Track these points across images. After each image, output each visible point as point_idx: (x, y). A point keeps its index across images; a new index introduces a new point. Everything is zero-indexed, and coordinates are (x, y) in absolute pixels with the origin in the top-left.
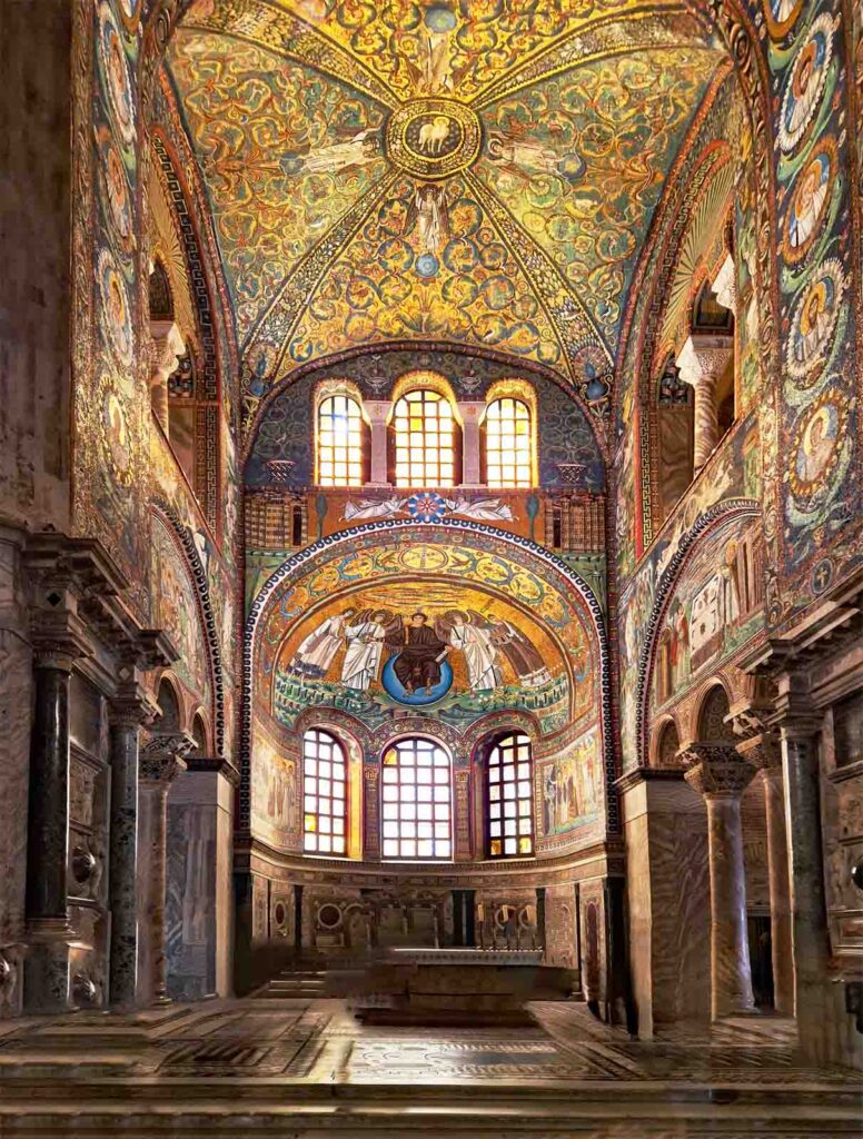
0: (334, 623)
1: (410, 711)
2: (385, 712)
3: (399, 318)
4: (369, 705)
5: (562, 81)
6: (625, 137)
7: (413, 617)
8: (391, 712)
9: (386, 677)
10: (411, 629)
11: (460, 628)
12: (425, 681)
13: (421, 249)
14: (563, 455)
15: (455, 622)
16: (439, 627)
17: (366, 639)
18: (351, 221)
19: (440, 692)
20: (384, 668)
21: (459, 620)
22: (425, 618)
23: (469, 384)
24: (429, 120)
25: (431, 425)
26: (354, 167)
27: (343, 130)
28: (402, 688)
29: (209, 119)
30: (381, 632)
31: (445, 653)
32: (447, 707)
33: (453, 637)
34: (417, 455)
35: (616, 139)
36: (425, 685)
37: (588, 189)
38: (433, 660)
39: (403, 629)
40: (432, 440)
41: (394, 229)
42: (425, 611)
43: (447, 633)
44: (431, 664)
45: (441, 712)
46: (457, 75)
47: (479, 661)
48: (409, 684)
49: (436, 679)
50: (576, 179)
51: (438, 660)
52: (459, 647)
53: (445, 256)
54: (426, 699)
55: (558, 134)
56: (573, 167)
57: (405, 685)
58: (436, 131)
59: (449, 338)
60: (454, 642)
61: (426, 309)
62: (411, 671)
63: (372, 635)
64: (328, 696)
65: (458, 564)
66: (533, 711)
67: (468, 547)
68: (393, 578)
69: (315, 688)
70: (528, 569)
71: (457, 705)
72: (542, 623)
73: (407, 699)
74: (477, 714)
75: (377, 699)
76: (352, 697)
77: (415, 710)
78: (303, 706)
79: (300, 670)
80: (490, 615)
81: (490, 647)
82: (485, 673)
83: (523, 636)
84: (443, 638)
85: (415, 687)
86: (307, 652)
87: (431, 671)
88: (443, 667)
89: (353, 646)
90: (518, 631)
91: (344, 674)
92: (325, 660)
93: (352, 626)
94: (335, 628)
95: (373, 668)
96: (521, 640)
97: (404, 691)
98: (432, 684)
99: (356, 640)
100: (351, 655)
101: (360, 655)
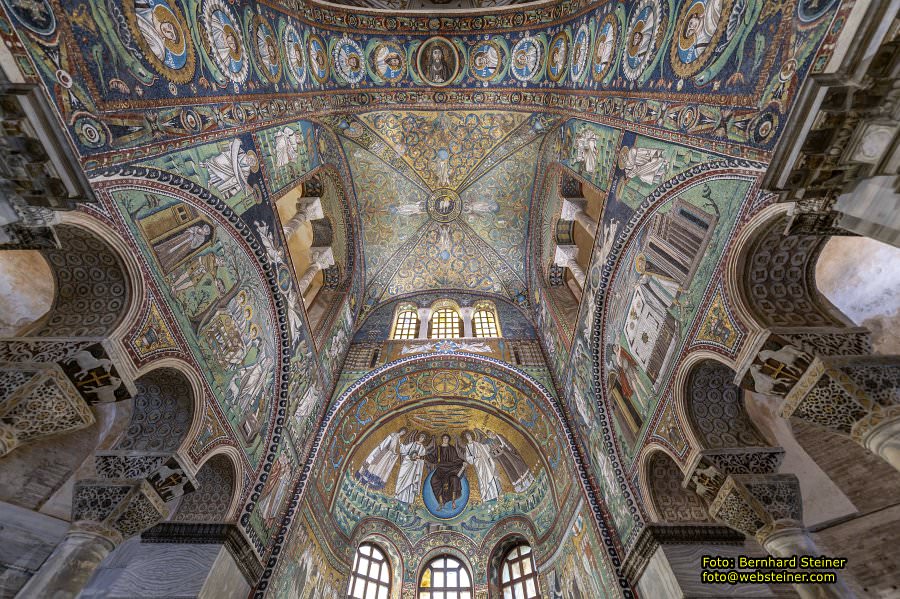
0: (393, 439)
1: (441, 526)
2: (424, 525)
3: (435, 279)
4: (412, 519)
5: (486, 176)
6: (511, 193)
7: (442, 438)
8: (428, 526)
9: (425, 491)
10: (441, 447)
11: (471, 446)
12: (451, 496)
13: (442, 249)
14: (512, 324)
15: (467, 441)
17: (413, 455)
18: (415, 238)
19: (461, 505)
20: (424, 483)
21: (469, 438)
22: (450, 438)
23: (465, 302)
24: (443, 199)
25: (449, 320)
26: (416, 214)
27: (412, 199)
28: (436, 502)
29: (364, 190)
30: (423, 452)
31: (463, 468)
32: (467, 520)
33: (467, 454)
34: (442, 331)
35: (508, 195)
36: (450, 499)
37: (502, 216)
38: (455, 475)
40: (449, 325)
41: (432, 241)
43: (464, 451)
44: (454, 480)
45: (463, 524)
46: (450, 178)
47: (485, 474)
48: (441, 498)
49: (459, 494)
50: (496, 212)
51: (459, 475)
52: (471, 463)
53: (452, 251)
54: (452, 512)
55: (487, 196)
56: (495, 208)
57: (438, 500)
58: (445, 204)
59: (456, 287)
60: (469, 458)
61: (446, 274)
62: (442, 486)
63: (417, 452)
64: (384, 507)
65: (465, 386)
66: (527, 514)
67: (469, 371)
68: (429, 401)
69: (375, 498)
70: (505, 382)
71: (474, 517)
72: (520, 427)
73: (439, 513)
74: (488, 525)
75: (419, 513)
76: (401, 510)
77: (445, 524)
78: (363, 514)
79: (366, 479)
80: (488, 431)
81: (491, 460)
82: (490, 484)
83: (510, 445)
84: (460, 456)
85: (445, 501)
86: (373, 463)
87: (455, 486)
88: (462, 481)
89: (405, 462)
90: (506, 441)
91: (397, 487)
92: (385, 473)
93: (405, 444)
94: (394, 444)
95: (417, 483)
96: (509, 449)
97: (438, 505)
98: (456, 498)
99: (407, 457)
100: (403, 470)
101: (409, 471)
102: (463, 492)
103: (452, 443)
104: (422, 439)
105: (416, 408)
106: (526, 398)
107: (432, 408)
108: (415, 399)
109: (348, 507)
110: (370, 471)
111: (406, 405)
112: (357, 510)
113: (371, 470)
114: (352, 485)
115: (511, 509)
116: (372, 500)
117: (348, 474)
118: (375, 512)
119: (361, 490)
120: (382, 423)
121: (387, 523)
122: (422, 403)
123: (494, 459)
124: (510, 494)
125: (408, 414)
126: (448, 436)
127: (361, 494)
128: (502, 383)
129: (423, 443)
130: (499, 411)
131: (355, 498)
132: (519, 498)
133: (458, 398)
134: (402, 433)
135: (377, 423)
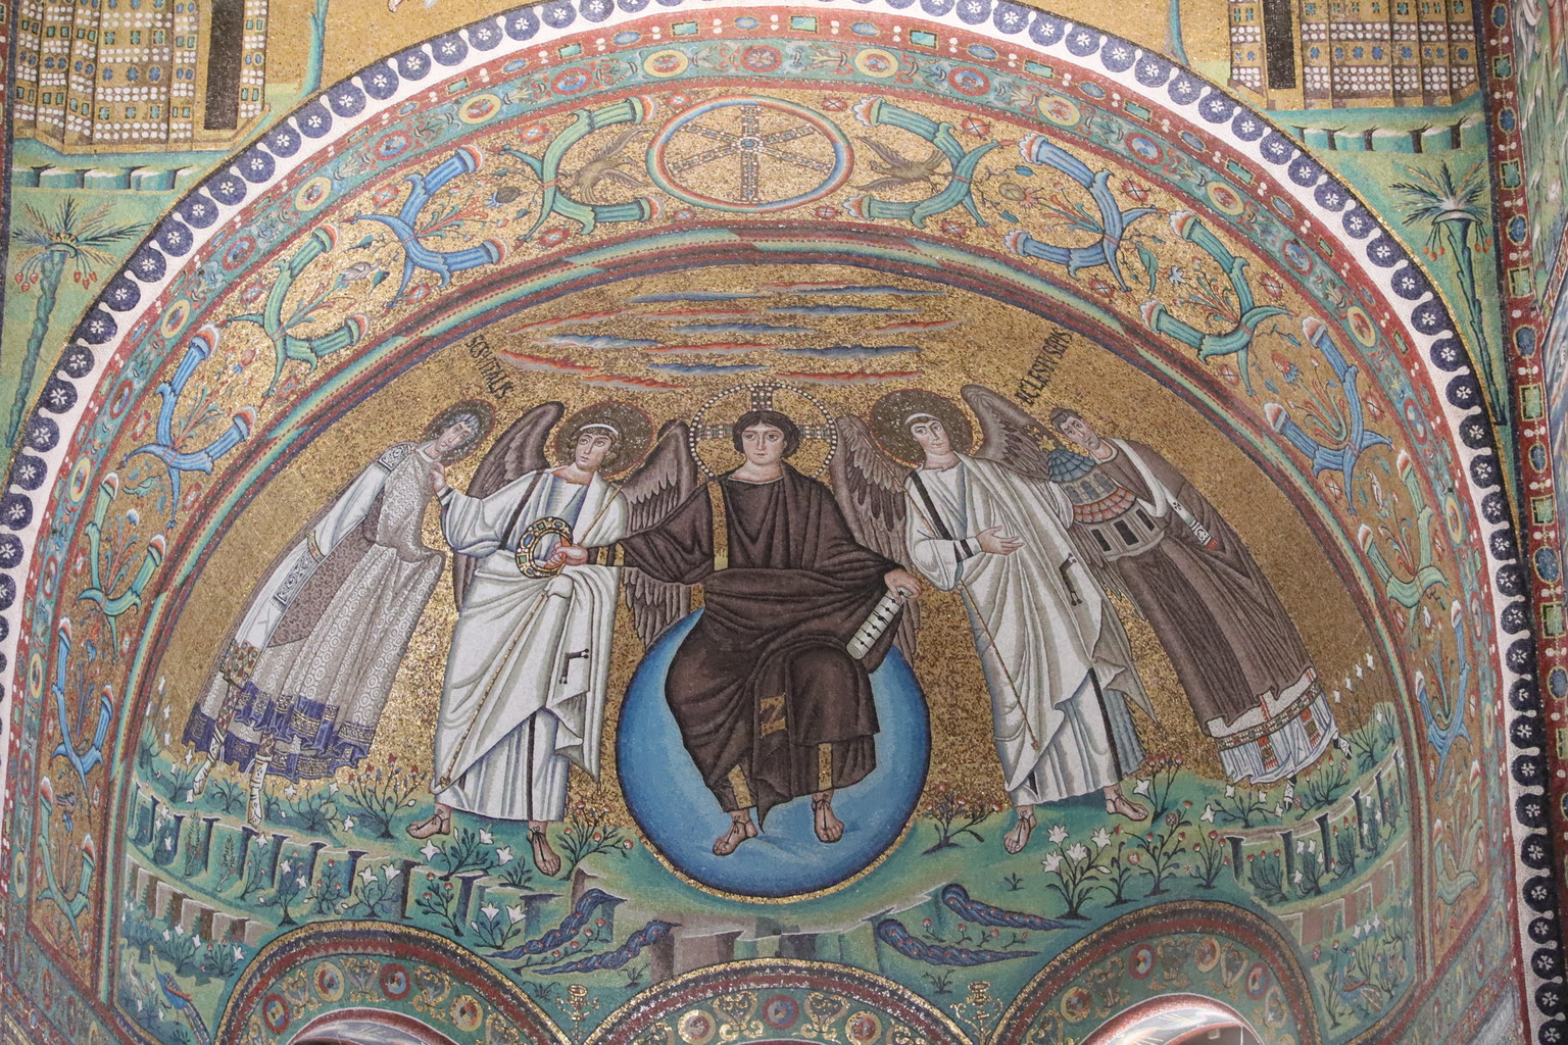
1: (747, 935)
2: (640, 936)
4: (560, 907)
7: (738, 432)
8: (661, 938)
9: (635, 743)
10: (735, 491)
11: (941, 479)
12: (808, 763)
16: (857, 482)
19: (877, 819)
20: (624, 704)
21: (931, 437)
22: (792, 435)
28: (706, 802)
30: (603, 517)
31: (887, 607)
32: (910, 900)
33: (918, 524)
36: (805, 784)
38: (834, 646)
39: (700, 492)
42: (785, 401)
43: (891, 508)
44: (828, 674)
45: (883, 928)
47: (1036, 647)
48: (738, 781)
49: (858, 753)
51: (859, 646)
52: (945, 578)
54: (815, 858)
57: (719, 788)
60: (925, 551)
62: (745, 708)
63: (563, 530)
64: (378, 862)
65: (896, 170)
66: (1281, 912)
67: (928, 95)
68: (643, 248)
69: (313, 822)
70: (1176, 192)
71: (955, 888)
72: (1270, 451)
73: (729, 867)
74: (1039, 941)
75: (600, 872)
76: (486, 862)
77: (769, 927)
78: (261, 926)
79: (247, 733)
80: (1059, 414)
81: (1077, 571)
82: (1069, 708)
83: (1208, 515)
84: (869, 534)
85: (766, 798)
86: (276, 640)
87: (830, 711)
88: (883, 685)
89: (483, 591)
90: (1181, 487)
91: (448, 740)
92: (360, 674)
93: (479, 489)
94: (403, 504)
95: (577, 702)
96: (1203, 536)
97: (718, 822)
98: (841, 779)
99: (500, 562)
100: (478, 638)
101: (514, 643)
102: (890, 743)
103: (809, 461)
104: (592, 449)
105: (550, 294)
106: (1309, 320)
107: (657, 285)
108: (534, 252)
109: (174, 917)
110: (269, 686)
111: (469, 294)
112: (226, 915)
113: (269, 678)
114: (177, 795)
115: (1189, 865)
116: (298, 841)
117: (146, 756)
118: (326, 899)
119: (230, 802)
120: (319, 423)
121: (406, 947)
122: (583, 266)
123: (1098, 568)
124: (1186, 781)
125: (492, 334)
126: (780, 421)
127: (229, 825)
128: (1160, 198)
129: (605, 468)
130: (1133, 329)
131: (199, 855)
132: (1243, 815)
133: (846, 231)
134: (451, 437)
135: (286, 434)
